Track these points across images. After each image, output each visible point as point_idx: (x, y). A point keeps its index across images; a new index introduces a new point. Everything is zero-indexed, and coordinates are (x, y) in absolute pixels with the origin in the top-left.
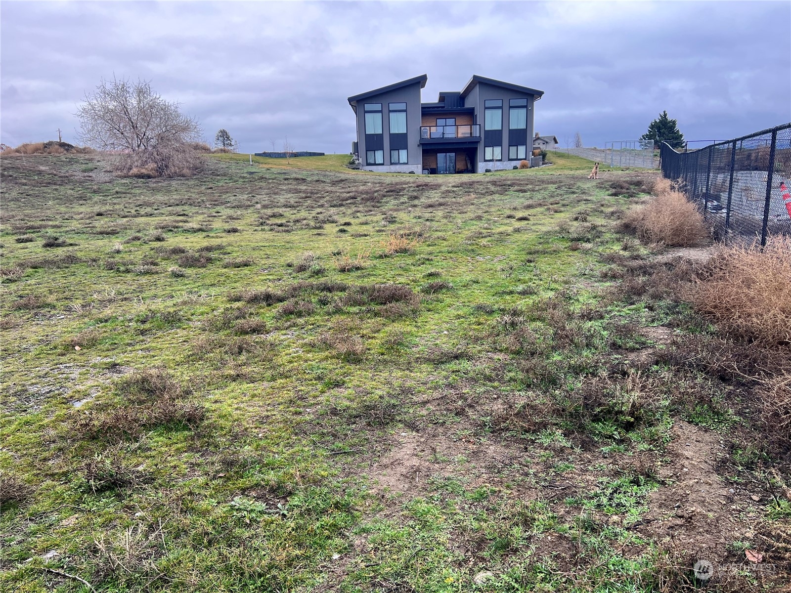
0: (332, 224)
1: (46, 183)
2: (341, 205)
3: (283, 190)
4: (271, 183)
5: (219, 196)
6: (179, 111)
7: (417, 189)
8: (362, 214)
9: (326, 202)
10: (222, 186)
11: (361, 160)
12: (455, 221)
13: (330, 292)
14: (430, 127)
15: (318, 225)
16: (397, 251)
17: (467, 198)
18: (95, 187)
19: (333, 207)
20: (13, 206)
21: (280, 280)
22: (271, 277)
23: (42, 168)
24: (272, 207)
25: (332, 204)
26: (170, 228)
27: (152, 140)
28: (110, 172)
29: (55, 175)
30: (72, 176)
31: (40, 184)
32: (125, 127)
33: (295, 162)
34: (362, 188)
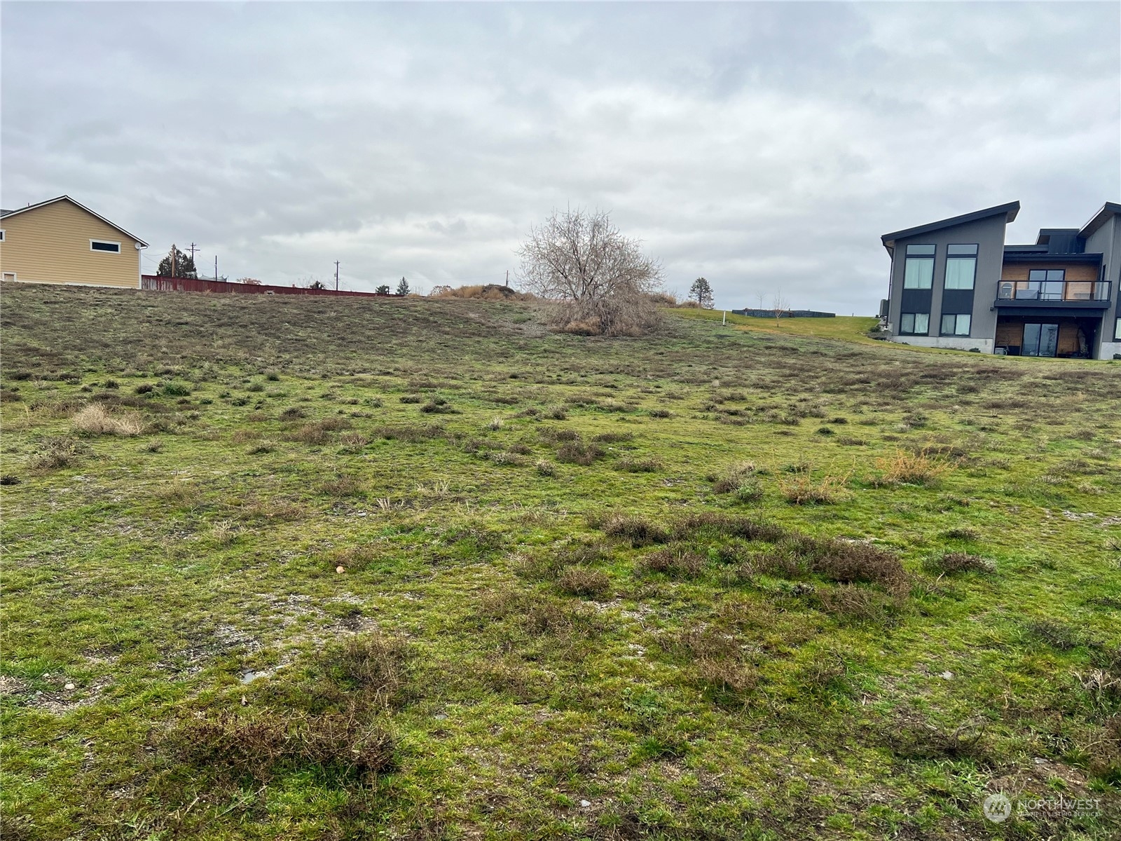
0: (816, 420)
1: (470, 334)
2: (841, 391)
3: (760, 362)
4: (745, 352)
5: (669, 365)
6: (640, 250)
7: (978, 376)
8: (871, 408)
9: (819, 384)
10: (677, 352)
11: (890, 327)
12: (1036, 436)
13: (749, 538)
14: (1016, 281)
15: (790, 419)
16: (904, 479)
17: (1068, 398)
18: (522, 342)
19: (828, 392)
20: (427, 357)
21: (685, 501)
22: (672, 495)
23: (472, 315)
24: (735, 386)
25: (828, 389)
26: (581, 403)
27: (600, 287)
28: (544, 324)
29: (483, 325)
30: (501, 326)
31: (464, 334)
32: (570, 269)
33: (787, 325)
34: (883, 367)
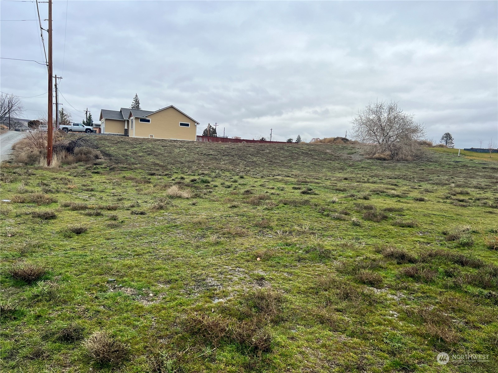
1: (326, 159)
3: (480, 175)
4: (470, 170)
5: (427, 175)
6: (413, 120)
10: (432, 169)
13: (463, 265)
18: (351, 163)
20: (306, 170)
21: (429, 244)
22: (422, 240)
23: (328, 151)
24: (464, 187)
26: (378, 192)
27: (392, 137)
28: (363, 155)
29: (333, 155)
30: (341, 156)
31: (323, 159)
32: (377, 129)
33: (496, 157)
